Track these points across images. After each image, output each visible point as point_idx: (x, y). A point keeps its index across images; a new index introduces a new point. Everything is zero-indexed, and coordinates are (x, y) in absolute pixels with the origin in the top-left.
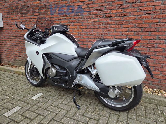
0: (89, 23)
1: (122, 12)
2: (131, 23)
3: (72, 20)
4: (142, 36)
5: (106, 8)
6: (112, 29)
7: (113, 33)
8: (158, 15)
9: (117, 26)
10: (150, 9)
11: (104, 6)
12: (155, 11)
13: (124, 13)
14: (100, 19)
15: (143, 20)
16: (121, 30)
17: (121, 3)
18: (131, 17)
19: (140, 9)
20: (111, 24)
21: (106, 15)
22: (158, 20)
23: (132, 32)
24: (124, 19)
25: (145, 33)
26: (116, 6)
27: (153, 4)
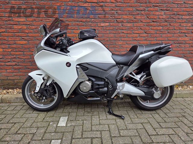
0: (99, 27)
1: (133, 18)
2: (141, 29)
4: (150, 41)
5: (117, 13)
6: (123, 34)
7: (125, 38)
8: (161, 23)
9: (129, 32)
10: (155, 18)
11: (115, 11)
12: (159, 20)
13: (135, 19)
14: (111, 23)
15: (151, 27)
16: (132, 36)
17: (131, 10)
18: (141, 24)
19: (148, 17)
20: (123, 29)
21: (117, 20)
22: (161, 27)
23: (142, 38)
24: (135, 25)
25: (152, 39)
26: (127, 12)
27: (157, 13)
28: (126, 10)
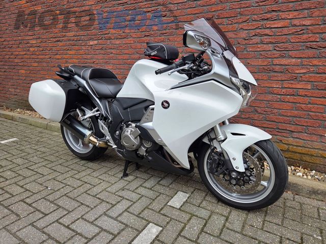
0: (88, 46)
1: (121, 32)
2: (131, 47)
3: (71, 42)
6: (113, 55)
7: (114, 60)
8: (156, 38)
10: (148, 30)
12: (153, 33)
13: (123, 34)
14: (100, 41)
16: (122, 58)
18: (131, 40)
19: (139, 30)
20: (111, 49)
21: (105, 36)
24: (124, 42)
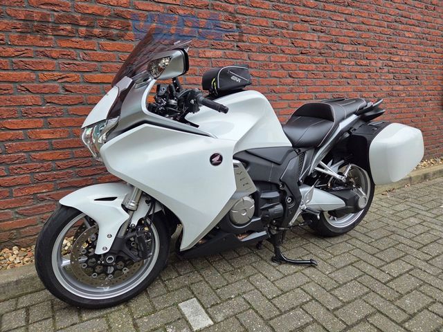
1: (268, 42)
2: (282, 67)
6: (252, 78)
8: (314, 58)
9: (262, 72)
10: (305, 46)
12: (311, 50)
13: (271, 46)
14: (227, 52)
15: (298, 65)
16: (268, 82)
17: (265, 24)
19: (293, 43)
21: (239, 44)
22: (314, 66)
23: (284, 87)
24: (272, 59)
25: (301, 89)
26: (258, 27)
27: (308, 37)
28: (255, 24)
